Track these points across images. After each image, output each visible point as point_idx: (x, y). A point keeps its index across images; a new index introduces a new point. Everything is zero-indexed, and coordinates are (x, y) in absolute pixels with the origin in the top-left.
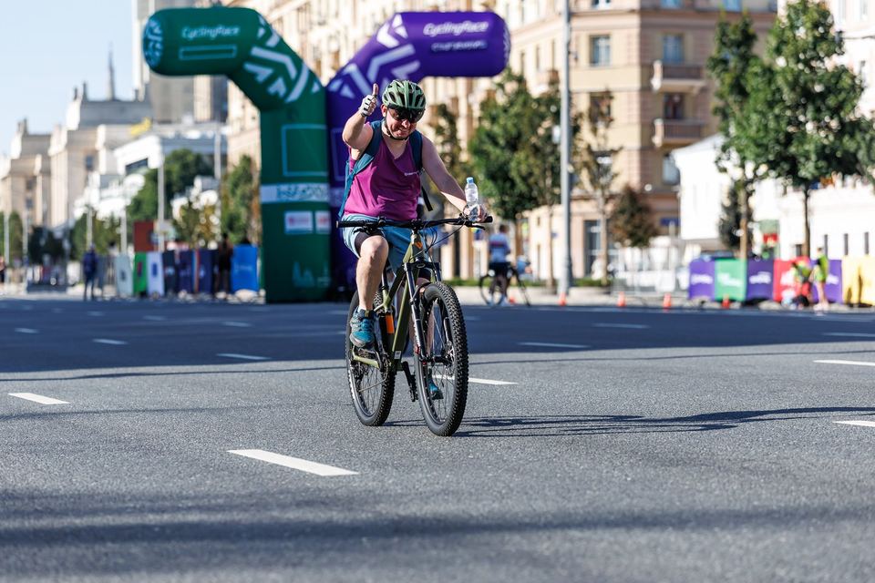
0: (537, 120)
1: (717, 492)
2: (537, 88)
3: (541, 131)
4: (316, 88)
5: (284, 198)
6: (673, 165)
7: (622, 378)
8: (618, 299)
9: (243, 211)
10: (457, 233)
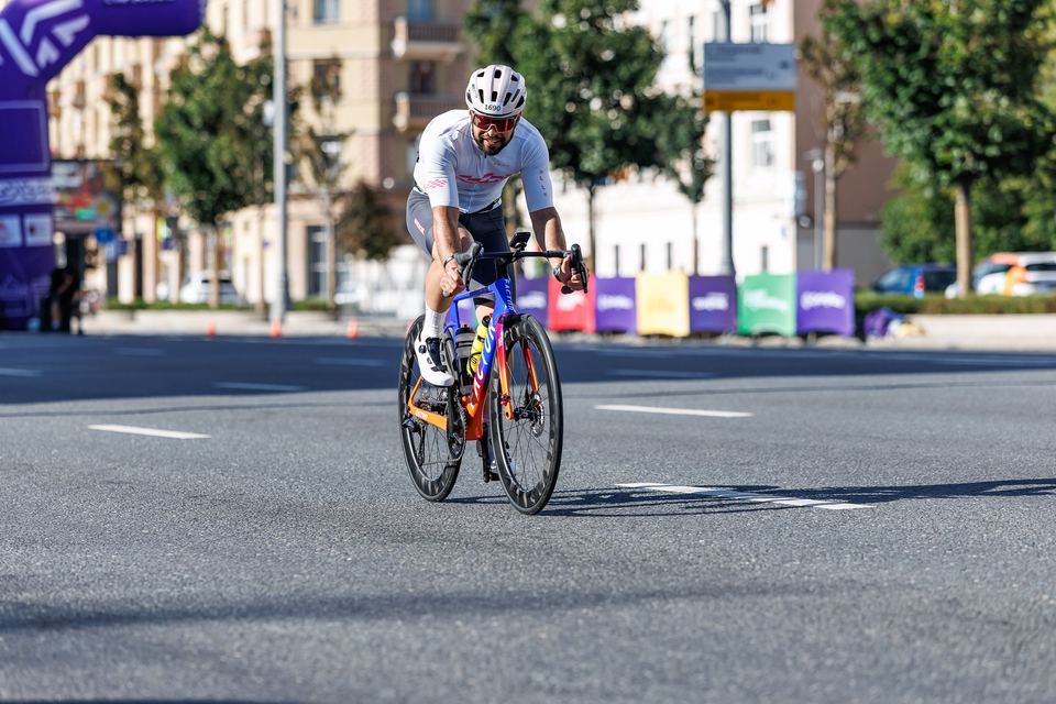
0: (242, 94)
1: (462, 576)
2: (244, 53)
3: (249, 109)
7: (347, 430)
8: (349, 328)
10: (139, 242)
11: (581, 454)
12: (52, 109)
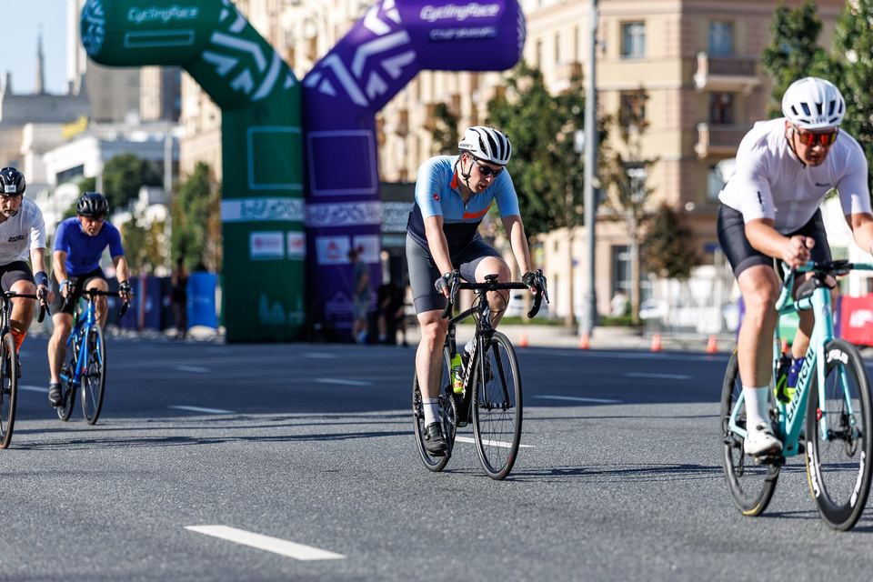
0: (555, 124)
3: (561, 137)
4: (289, 83)
5: (250, 216)
6: (719, 180)
8: (653, 342)
9: (198, 231)
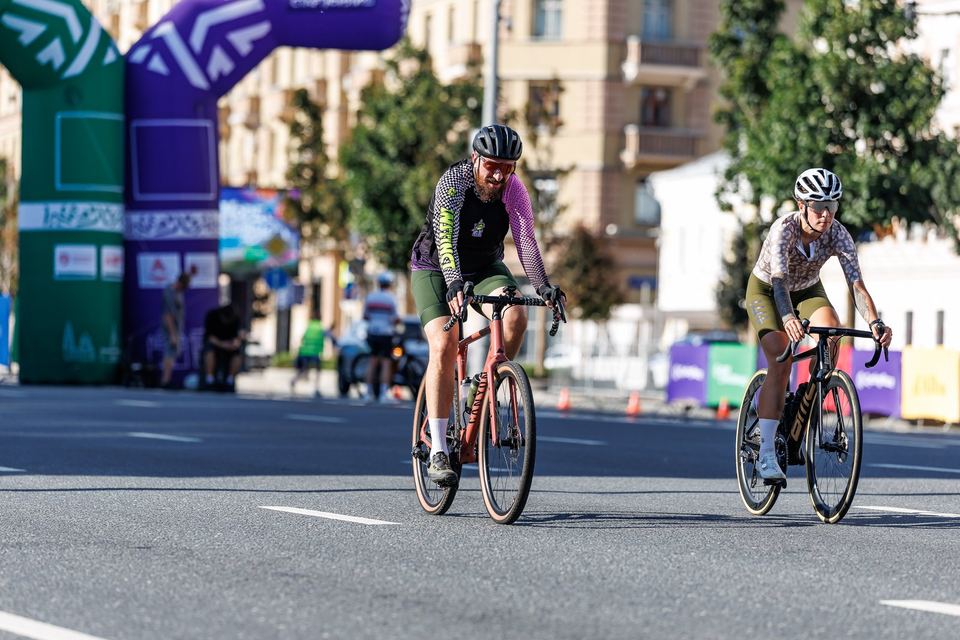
0: (445, 120)
2: (448, 69)
3: (452, 137)
4: (110, 57)
5: (55, 224)
6: (651, 197)
8: (560, 398)
10: (317, 287)
11: (839, 563)
12: (223, 129)
